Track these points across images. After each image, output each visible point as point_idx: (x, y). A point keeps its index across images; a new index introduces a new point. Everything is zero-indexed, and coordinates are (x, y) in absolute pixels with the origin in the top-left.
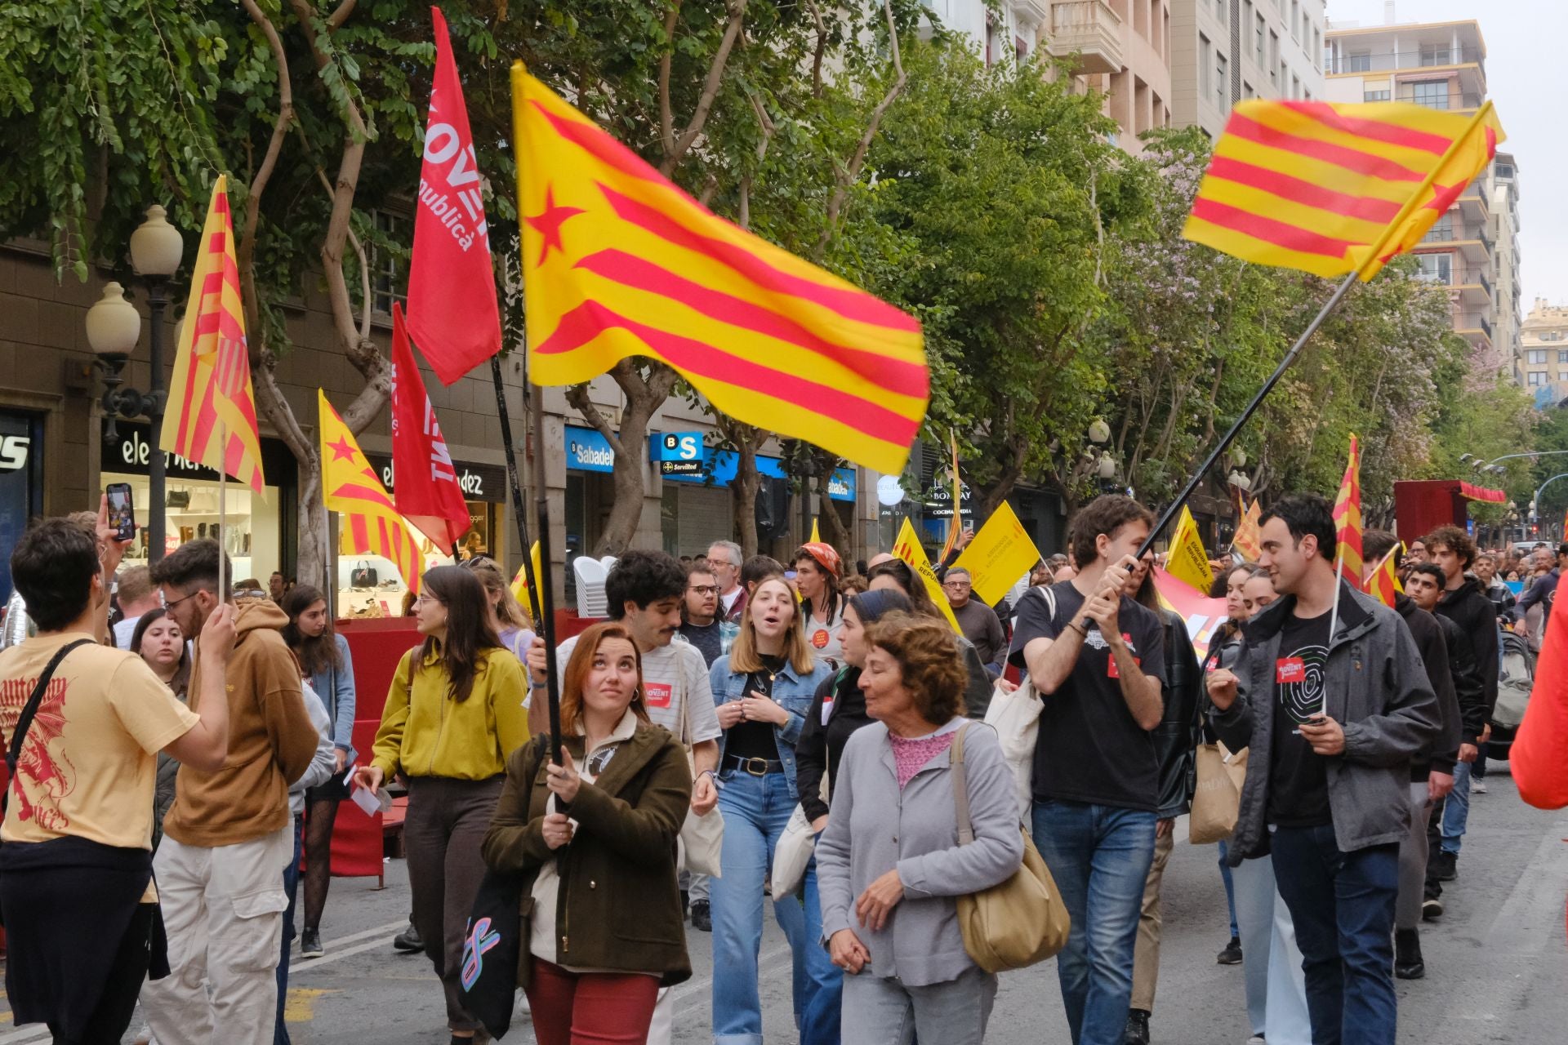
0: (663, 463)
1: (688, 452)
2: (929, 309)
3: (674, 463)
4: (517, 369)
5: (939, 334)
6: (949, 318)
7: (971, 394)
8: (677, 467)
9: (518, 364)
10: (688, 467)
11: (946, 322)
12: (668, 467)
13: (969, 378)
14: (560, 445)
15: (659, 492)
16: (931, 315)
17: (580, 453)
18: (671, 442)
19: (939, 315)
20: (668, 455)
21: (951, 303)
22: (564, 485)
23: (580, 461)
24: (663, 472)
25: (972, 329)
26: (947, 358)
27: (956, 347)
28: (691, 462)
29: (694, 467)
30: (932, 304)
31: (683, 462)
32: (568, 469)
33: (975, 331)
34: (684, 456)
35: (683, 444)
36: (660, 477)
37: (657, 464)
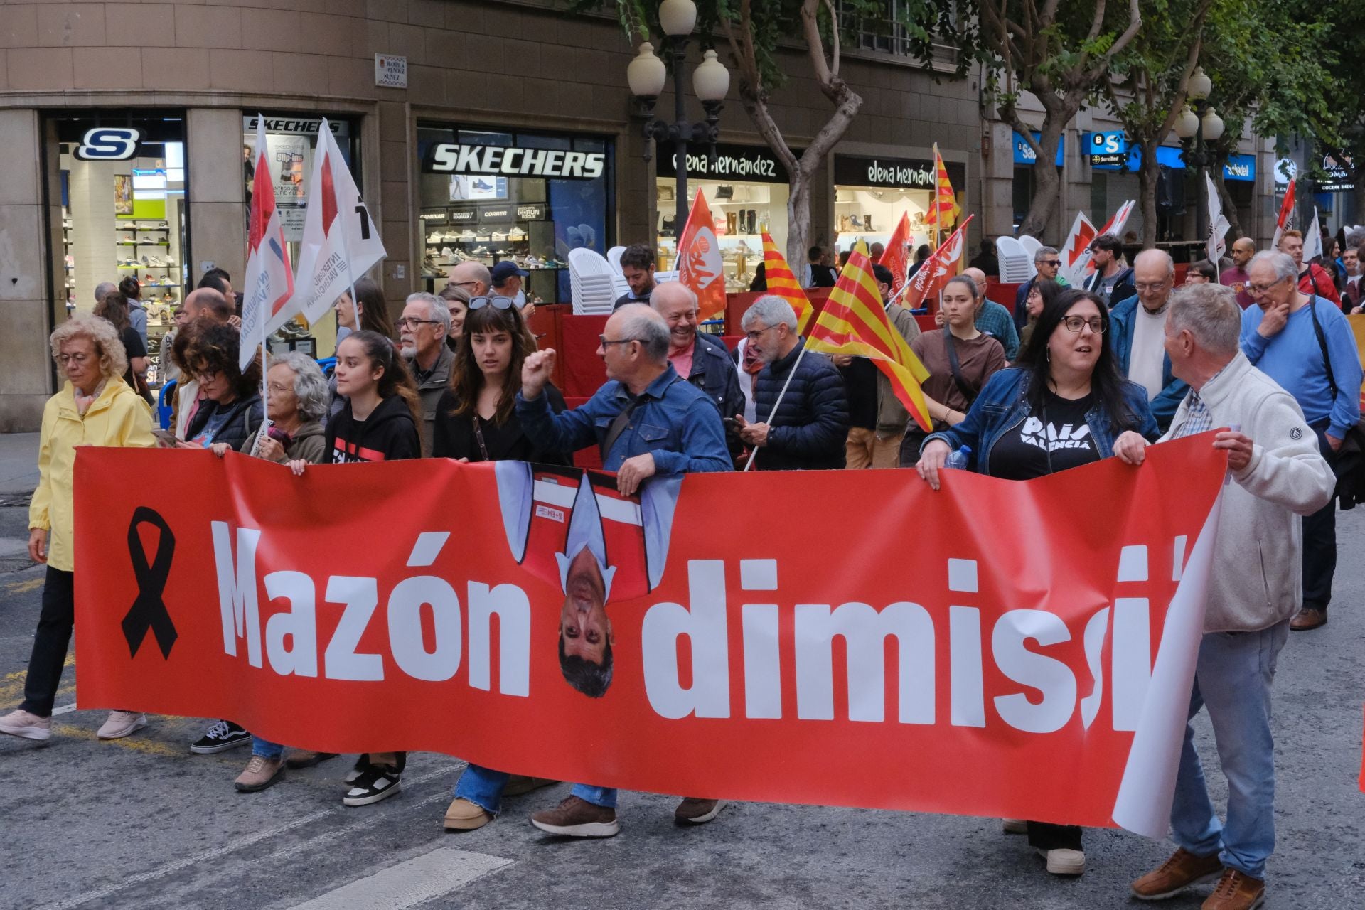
0: (1092, 156)
1: (1112, 147)
2: (1310, 26)
3: (1101, 156)
4: (974, 87)
5: (1319, 46)
6: (1327, 33)
7: (1346, 94)
8: (1103, 159)
9: (975, 84)
10: (1112, 159)
11: (1325, 36)
12: (1096, 159)
13: (1343, 82)
14: (1009, 145)
15: (1089, 179)
16: (1313, 30)
17: (1025, 150)
18: (1099, 140)
19: (1318, 31)
20: (1095, 150)
21: (1329, 20)
22: (1011, 175)
23: (1025, 157)
24: (1092, 163)
25: (1348, 41)
26: (1325, 66)
27: (1334, 56)
28: (1114, 155)
29: (1117, 159)
30: (1313, 21)
31: (1107, 155)
32: (1015, 164)
33: (1351, 43)
34: (1109, 150)
35: (1109, 140)
36: (1090, 168)
37: (1088, 157)
